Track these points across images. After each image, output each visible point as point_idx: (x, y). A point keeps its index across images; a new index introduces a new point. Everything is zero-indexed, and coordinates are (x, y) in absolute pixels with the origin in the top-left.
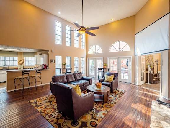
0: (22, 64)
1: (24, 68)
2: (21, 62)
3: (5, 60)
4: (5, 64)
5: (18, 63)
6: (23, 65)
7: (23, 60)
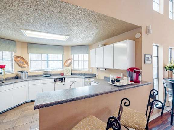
0: (68, 66)
1: (73, 72)
2: (67, 63)
3: (47, 60)
4: (47, 66)
5: (64, 64)
6: (70, 68)
7: (70, 59)
